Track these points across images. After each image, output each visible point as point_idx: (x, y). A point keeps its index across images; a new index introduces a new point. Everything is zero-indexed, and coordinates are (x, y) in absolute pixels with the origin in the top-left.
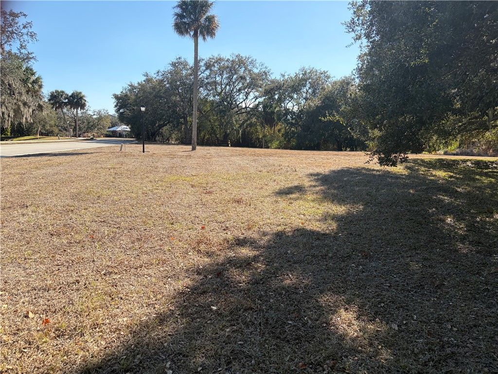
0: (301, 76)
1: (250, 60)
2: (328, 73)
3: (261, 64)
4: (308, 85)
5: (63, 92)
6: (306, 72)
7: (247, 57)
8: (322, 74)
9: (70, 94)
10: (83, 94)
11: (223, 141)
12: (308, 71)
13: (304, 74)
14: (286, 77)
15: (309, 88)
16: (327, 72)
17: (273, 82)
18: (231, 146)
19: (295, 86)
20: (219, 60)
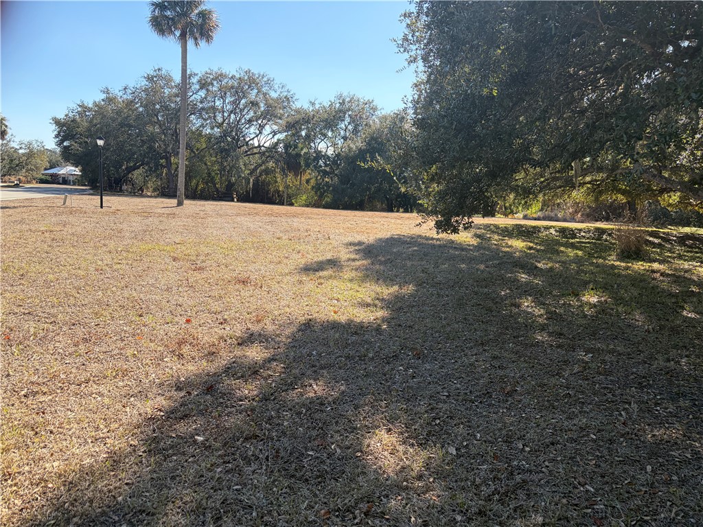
0: (338, 105)
1: (265, 79)
2: (374, 103)
3: (281, 86)
4: (348, 119)
6: (344, 100)
7: (262, 74)
8: (366, 104)
11: (225, 193)
12: (347, 99)
13: (343, 103)
14: (317, 106)
15: (349, 123)
16: (373, 101)
17: (298, 111)
18: (238, 201)
19: (330, 120)
20: (220, 76)
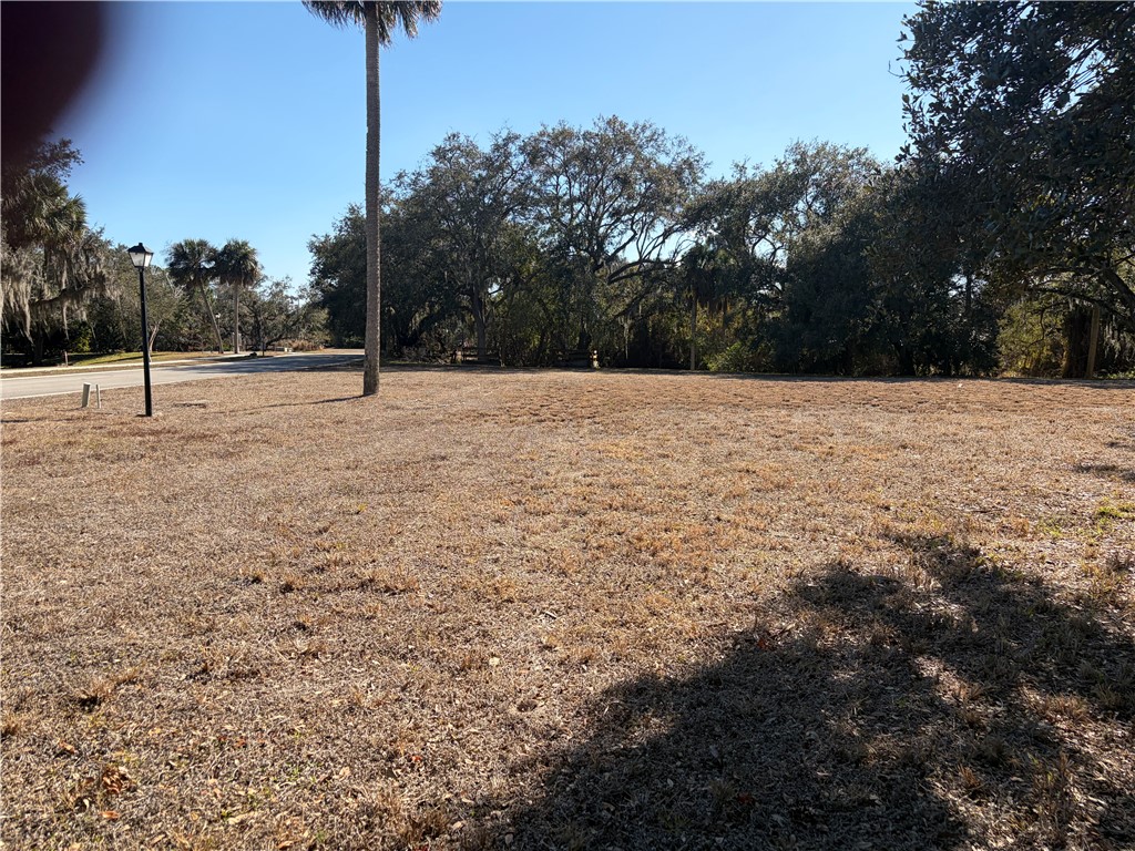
0: (792, 167)
1: (648, 133)
2: (869, 155)
3: (677, 142)
4: (812, 191)
5: (203, 244)
6: (804, 154)
7: (641, 123)
8: (851, 157)
9: (220, 248)
10: (251, 246)
11: (576, 353)
12: (811, 152)
13: (801, 162)
14: (750, 173)
15: (815, 198)
16: (866, 150)
19: (777, 194)
20: (561, 138)
